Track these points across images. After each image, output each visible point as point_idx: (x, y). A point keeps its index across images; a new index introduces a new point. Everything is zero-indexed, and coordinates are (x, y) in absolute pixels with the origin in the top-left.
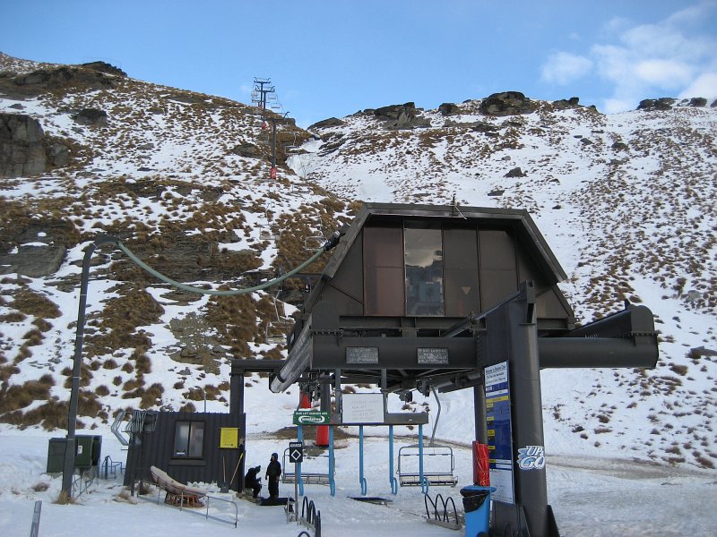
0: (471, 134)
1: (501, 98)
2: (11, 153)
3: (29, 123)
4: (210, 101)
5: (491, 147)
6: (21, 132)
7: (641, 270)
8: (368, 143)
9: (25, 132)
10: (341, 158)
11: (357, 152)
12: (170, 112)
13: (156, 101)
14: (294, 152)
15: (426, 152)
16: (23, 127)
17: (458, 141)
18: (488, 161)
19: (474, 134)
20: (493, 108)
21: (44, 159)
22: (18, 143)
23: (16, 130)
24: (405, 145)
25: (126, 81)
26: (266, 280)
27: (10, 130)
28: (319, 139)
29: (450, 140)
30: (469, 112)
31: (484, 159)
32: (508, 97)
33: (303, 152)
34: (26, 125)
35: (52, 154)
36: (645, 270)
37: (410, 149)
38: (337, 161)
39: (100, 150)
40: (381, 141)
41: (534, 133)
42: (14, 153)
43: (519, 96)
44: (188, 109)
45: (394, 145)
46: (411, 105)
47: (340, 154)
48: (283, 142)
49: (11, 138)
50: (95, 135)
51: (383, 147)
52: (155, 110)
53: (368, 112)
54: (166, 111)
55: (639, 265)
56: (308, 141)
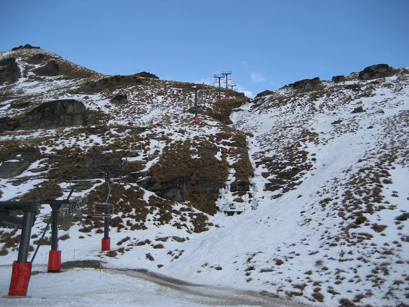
0: (343, 91)
1: (372, 69)
2: (64, 120)
3: (75, 104)
4: (195, 87)
5: (353, 97)
6: (70, 109)
7: (402, 162)
8: (277, 101)
9: (72, 108)
10: (259, 111)
11: (269, 107)
12: (168, 94)
13: (163, 89)
14: (234, 110)
15: (310, 104)
16: (71, 106)
17: (333, 96)
18: (347, 105)
19: (345, 91)
20: (366, 75)
21: (81, 122)
22: (68, 114)
23: (67, 108)
24: (299, 101)
25: (151, 80)
26: (141, 177)
27: (64, 108)
28: (251, 102)
29: (328, 95)
30: (351, 80)
31: (345, 104)
32: (378, 68)
33: (240, 110)
34: (73, 105)
35: (87, 119)
36: (405, 162)
37: (301, 103)
38: (255, 113)
39: (115, 116)
40: (285, 100)
41: (385, 87)
42: (66, 120)
43: (385, 66)
44: (179, 91)
45: (292, 101)
46: (317, 79)
47: (258, 109)
48: (229, 105)
49: (65, 112)
50: (117, 108)
51: (285, 103)
52: (160, 94)
53: (290, 85)
54: (166, 94)
55: (402, 159)
56: (245, 103)
